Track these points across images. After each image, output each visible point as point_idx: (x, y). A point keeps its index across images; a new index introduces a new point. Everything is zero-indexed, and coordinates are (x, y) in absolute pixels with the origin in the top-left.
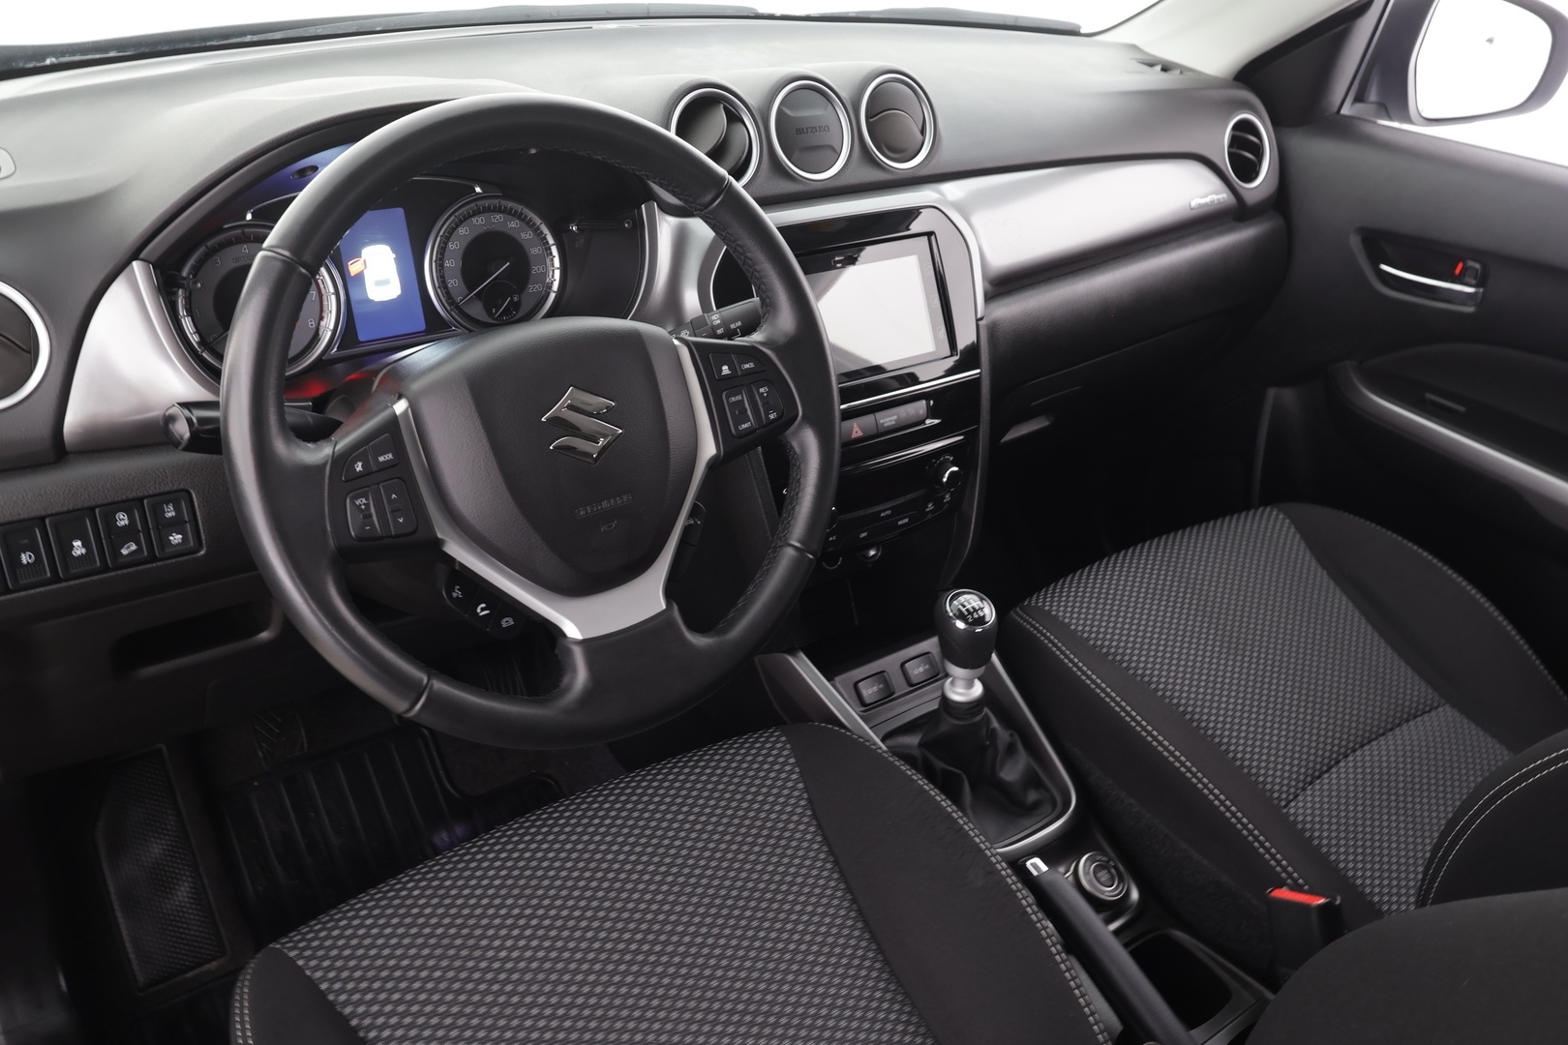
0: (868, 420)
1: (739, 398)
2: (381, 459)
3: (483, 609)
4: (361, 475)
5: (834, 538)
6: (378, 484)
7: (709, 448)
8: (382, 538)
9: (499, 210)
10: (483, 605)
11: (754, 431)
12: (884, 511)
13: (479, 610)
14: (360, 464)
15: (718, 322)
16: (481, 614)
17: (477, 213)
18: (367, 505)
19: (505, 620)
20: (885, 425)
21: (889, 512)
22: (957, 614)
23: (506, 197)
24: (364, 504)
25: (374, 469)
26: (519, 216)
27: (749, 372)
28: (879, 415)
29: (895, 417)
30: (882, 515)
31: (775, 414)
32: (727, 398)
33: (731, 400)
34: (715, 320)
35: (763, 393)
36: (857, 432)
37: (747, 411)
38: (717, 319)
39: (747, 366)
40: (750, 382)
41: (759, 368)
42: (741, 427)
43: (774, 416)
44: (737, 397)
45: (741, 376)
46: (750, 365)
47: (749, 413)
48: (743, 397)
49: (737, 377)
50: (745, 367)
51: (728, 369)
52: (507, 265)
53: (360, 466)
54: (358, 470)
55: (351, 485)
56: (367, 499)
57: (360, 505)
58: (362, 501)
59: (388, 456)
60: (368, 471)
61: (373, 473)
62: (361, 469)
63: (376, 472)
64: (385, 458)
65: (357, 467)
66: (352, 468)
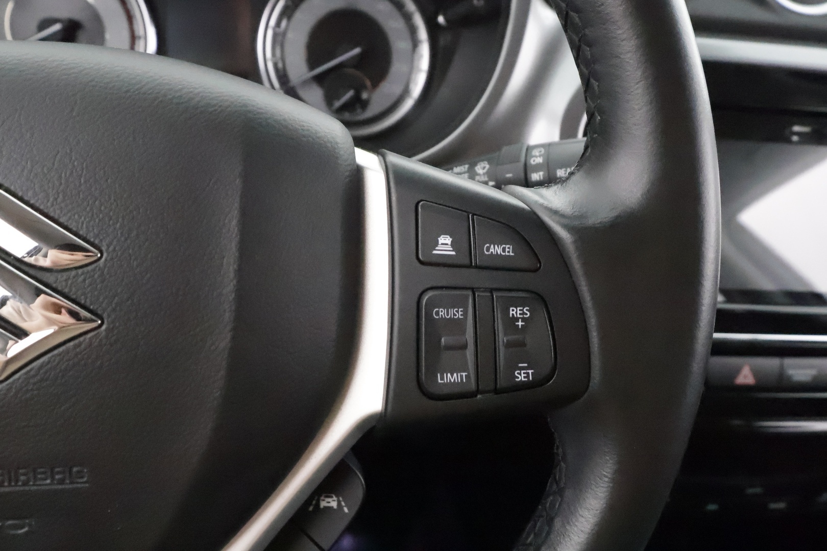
0: (770, 364)
1: (456, 313)
11: (469, 395)
12: (751, 487)
15: (540, 160)
20: (795, 378)
21: (758, 490)
29: (814, 371)
31: (530, 372)
32: (431, 305)
33: (437, 313)
34: (536, 157)
35: (517, 319)
36: (745, 377)
37: (464, 347)
38: (540, 156)
39: (496, 250)
40: (495, 286)
41: (525, 262)
42: (442, 379)
43: (528, 377)
44: (451, 311)
45: (477, 267)
46: (504, 250)
47: (470, 353)
48: (465, 314)
49: (470, 266)
50: (492, 250)
51: (452, 245)
52: (357, 51)
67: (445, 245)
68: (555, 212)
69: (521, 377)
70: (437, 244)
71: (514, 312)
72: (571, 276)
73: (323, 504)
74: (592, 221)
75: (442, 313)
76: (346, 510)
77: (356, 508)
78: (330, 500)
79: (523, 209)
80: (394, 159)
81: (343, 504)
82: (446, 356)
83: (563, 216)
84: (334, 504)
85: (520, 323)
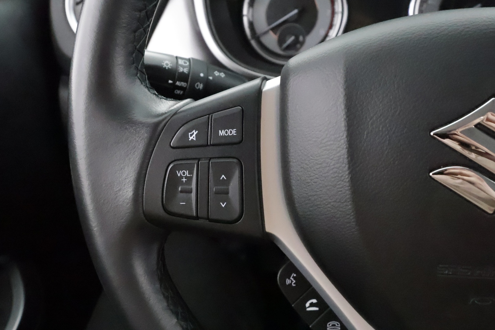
2: (222, 133)
3: (312, 305)
4: (193, 145)
6: (210, 159)
8: (197, 218)
10: (314, 301)
13: (308, 305)
14: (195, 133)
18: (189, 179)
24: (186, 177)
25: (211, 141)
53: (194, 135)
54: (191, 138)
55: (179, 153)
56: (191, 173)
57: (181, 177)
58: (184, 173)
59: (231, 132)
60: (202, 142)
61: (207, 145)
62: (195, 139)
63: (211, 145)
64: (226, 132)
65: (191, 135)
66: (185, 135)
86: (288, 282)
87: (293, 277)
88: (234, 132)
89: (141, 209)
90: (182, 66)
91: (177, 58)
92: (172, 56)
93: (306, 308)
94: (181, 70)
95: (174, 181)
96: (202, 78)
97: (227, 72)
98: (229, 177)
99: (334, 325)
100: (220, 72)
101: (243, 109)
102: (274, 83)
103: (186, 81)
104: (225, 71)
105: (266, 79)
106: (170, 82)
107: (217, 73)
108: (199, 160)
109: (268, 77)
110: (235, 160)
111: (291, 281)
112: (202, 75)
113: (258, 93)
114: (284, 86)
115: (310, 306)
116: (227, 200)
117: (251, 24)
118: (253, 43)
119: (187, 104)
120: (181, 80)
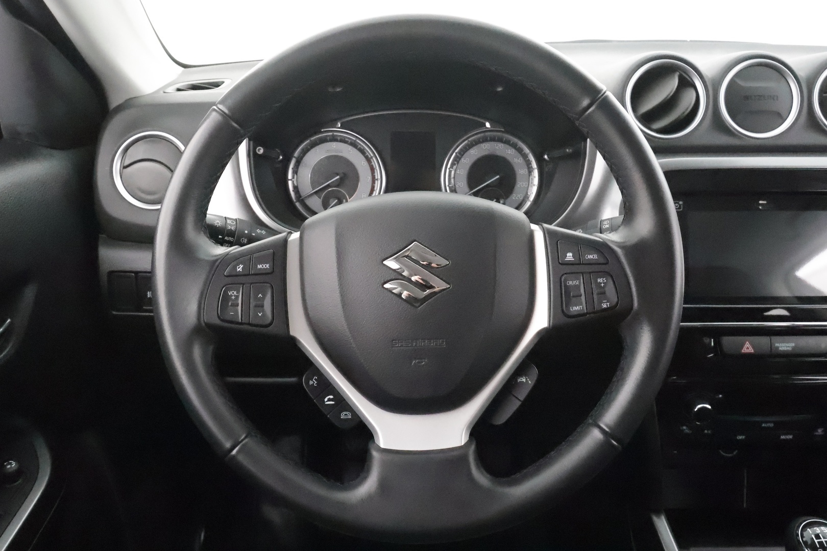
0: (763, 341)
1: (576, 282)
2: (260, 266)
3: (329, 400)
4: (238, 275)
5: (709, 432)
6: (251, 283)
7: (540, 320)
8: (241, 324)
9: (500, 140)
10: (331, 397)
11: (584, 315)
12: (766, 422)
13: (326, 400)
14: (241, 266)
15: (608, 226)
16: (326, 403)
17: (485, 140)
18: (237, 297)
19: (345, 413)
20: (780, 349)
21: (772, 425)
22: (809, 542)
23: (507, 132)
24: (235, 296)
25: (252, 272)
26: (514, 146)
27: (590, 263)
28: (774, 339)
29: (793, 345)
30: (763, 425)
31: (608, 304)
32: (565, 280)
33: (568, 283)
34: (605, 225)
35: (601, 283)
36: (748, 348)
37: (581, 296)
38: (607, 224)
39: (591, 257)
40: (591, 271)
41: (602, 261)
42: (572, 309)
43: (607, 306)
44: (574, 282)
45: (583, 264)
46: (593, 257)
47: (583, 298)
48: (580, 283)
49: (580, 264)
50: (589, 257)
51: (573, 256)
52: (498, 177)
53: (241, 268)
54: (238, 270)
55: (229, 280)
56: (238, 292)
57: (231, 296)
58: (233, 293)
59: (266, 266)
60: (246, 273)
61: (249, 275)
62: (241, 270)
63: (252, 275)
64: (263, 266)
65: (239, 268)
66: (235, 268)
67: (570, 256)
68: (613, 242)
69: (604, 306)
70: (566, 256)
71: (600, 280)
72: (620, 264)
73: (519, 380)
74: (628, 244)
75: (571, 283)
76: (530, 382)
77: (534, 382)
78: (522, 378)
79: (599, 241)
80: (546, 225)
81: (528, 379)
82: (574, 300)
83: (616, 242)
84: (524, 380)
85: (602, 285)
86: (311, 383)
87: (315, 379)
88: (268, 266)
89: (202, 319)
90: (230, 225)
91: (225, 218)
92: (222, 217)
93: (324, 402)
94: (229, 227)
95: (226, 298)
96: (247, 233)
97: (268, 230)
98: (264, 296)
99: (346, 415)
100: (261, 230)
101: (274, 252)
102: (296, 235)
103: (233, 237)
104: (266, 229)
105: (291, 233)
106: (220, 237)
107: (258, 231)
108: (243, 284)
109: (292, 232)
110: (268, 285)
111: (313, 382)
112: (246, 232)
113: (285, 241)
114: (301, 237)
115: (328, 400)
116: (263, 311)
117: (296, 188)
118: (298, 204)
119: (235, 249)
120: (228, 236)
